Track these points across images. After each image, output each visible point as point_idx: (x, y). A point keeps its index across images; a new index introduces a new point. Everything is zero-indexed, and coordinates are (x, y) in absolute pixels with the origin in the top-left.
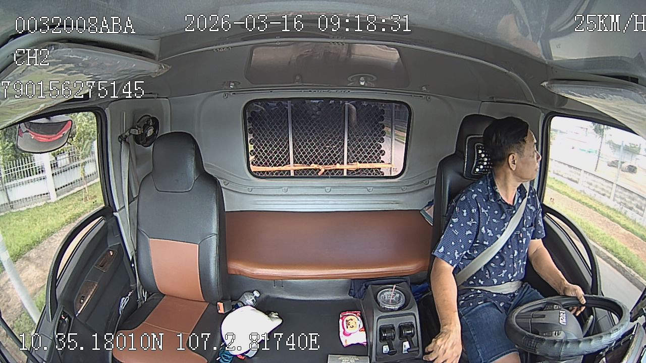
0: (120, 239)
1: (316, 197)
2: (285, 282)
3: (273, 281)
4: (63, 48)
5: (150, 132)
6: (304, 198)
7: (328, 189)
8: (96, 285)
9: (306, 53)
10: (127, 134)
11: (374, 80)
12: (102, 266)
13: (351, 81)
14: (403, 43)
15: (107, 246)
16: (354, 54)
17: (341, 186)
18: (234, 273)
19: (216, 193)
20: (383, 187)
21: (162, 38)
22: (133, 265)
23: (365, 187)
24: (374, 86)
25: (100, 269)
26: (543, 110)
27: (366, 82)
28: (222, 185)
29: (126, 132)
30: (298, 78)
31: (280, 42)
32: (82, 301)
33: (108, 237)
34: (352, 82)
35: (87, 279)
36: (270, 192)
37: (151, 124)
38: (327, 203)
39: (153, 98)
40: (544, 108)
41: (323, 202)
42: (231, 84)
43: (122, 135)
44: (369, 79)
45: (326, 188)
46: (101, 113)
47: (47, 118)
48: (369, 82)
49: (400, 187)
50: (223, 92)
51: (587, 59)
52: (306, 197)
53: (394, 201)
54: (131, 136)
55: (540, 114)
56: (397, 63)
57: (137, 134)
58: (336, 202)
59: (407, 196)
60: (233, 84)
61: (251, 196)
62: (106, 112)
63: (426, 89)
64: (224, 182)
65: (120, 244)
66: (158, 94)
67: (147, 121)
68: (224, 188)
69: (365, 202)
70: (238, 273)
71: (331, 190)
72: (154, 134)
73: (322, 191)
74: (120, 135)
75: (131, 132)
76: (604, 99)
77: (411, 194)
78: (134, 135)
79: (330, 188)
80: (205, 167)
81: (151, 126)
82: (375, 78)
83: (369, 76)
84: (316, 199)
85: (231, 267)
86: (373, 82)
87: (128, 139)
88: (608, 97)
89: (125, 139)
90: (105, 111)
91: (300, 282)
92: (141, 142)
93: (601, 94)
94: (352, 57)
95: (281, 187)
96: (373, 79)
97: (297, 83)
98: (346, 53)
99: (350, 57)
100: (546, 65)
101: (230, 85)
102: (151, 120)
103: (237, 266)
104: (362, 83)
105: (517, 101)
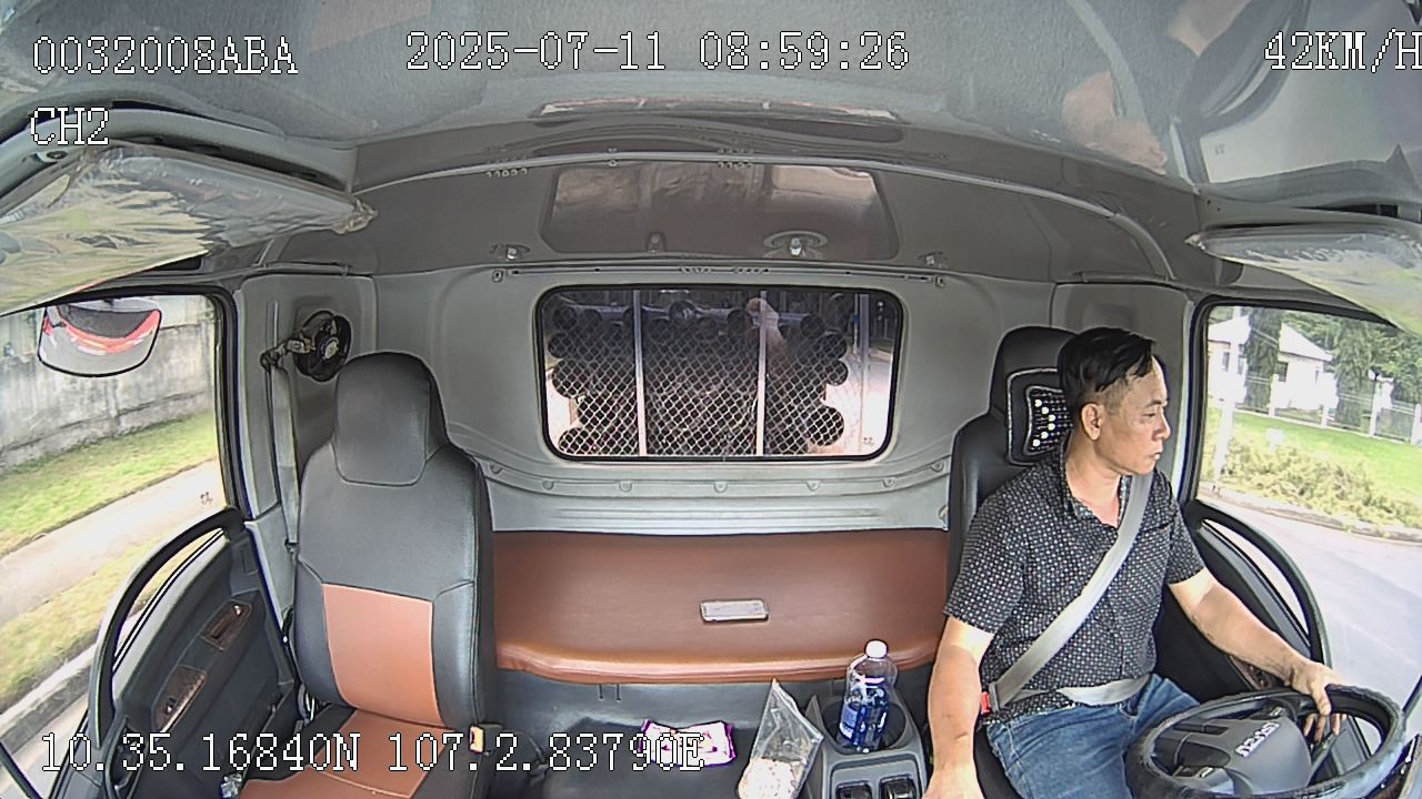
0: (258, 577)
1: (694, 503)
2: (627, 691)
3: (598, 687)
4: (143, 156)
5: (331, 349)
6: (669, 506)
7: (721, 486)
8: (202, 677)
9: (672, 186)
10: (280, 350)
11: (821, 244)
12: (216, 638)
13: (771, 246)
14: (884, 162)
15: (230, 593)
16: (776, 188)
17: (750, 478)
18: (510, 666)
19: (474, 492)
20: (842, 480)
21: (359, 146)
22: (285, 639)
23: (803, 481)
24: (821, 258)
25: (213, 642)
26: (1191, 294)
27: (803, 248)
28: (487, 472)
29: (278, 345)
30: (655, 240)
31: (617, 160)
32: (169, 709)
33: (232, 575)
34: (773, 249)
35: (182, 661)
36: (593, 491)
37: (333, 332)
38: (717, 515)
39: (340, 274)
40: (1194, 288)
41: (710, 515)
42: (511, 250)
43: (268, 353)
44: (811, 241)
45: (717, 483)
46: (225, 301)
47: (106, 301)
48: (809, 249)
49: (880, 479)
50: (491, 268)
51: (1284, 174)
52: (672, 502)
53: (867, 510)
54: (290, 354)
55: (1185, 303)
56: (871, 207)
57: (302, 351)
58: (739, 515)
59: (896, 498)
60: (514, 251)
61: (550, 500)
62: (236, 300)
63: (935, 260)
64: (492, 467)
65: (258, 592)
66: (350, 267)
67: (325, 326)
68: (492, 480)
69: (802, 514)
70: (520, 668)
71: (726, 489)
72: (340, 355)
73: (707, 490)
74: (263, 351)
75: (289, 348)
76: (1325, 259)
77: (903, 493)
78: (294, 353)
79: (724, 483)
80: (448, 433)
81: (334, 336)
82: (824, 240)
83: (811, 237)
84: (694, 506)
85: (504, 654)
86: (818, 249)
87: (282, 362)
88: (1333, 254)
89: (276, 361)
90: (234, 296)
91: (657, 690)
92: (310, 371)
93: (1318, 252)
94: (775, 195)
95: (617, 481)
96: (819, 241)
97: (653, 253)
98: (760, 185)
99: (769, 193)
100: (1195, 196)
101: (507, 253)
102: (334, 323)
103: (518, 653)
104: (796, 252)
105: (1136, 278)
